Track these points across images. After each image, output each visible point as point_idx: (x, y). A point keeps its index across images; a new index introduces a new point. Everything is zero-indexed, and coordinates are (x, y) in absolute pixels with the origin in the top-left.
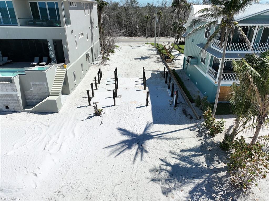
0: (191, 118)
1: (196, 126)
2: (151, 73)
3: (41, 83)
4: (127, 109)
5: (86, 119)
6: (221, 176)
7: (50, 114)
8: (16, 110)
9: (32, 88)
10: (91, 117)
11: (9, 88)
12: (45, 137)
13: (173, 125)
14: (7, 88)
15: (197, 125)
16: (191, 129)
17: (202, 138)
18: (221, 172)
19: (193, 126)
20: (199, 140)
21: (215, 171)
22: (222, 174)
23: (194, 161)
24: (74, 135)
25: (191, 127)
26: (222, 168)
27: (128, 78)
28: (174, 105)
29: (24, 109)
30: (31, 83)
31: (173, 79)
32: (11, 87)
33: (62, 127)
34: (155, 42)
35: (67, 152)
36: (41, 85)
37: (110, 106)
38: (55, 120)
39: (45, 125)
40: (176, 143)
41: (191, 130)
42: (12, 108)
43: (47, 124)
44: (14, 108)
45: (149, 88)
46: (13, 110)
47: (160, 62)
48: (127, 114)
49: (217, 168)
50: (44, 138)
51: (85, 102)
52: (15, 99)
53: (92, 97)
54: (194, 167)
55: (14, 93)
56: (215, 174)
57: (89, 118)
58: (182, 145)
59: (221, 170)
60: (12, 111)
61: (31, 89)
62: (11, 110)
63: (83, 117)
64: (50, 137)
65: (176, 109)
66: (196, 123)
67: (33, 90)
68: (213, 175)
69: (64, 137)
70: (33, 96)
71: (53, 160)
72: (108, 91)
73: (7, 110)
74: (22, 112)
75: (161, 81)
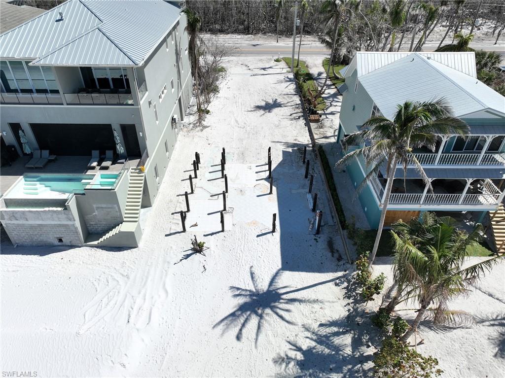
0: (340, 259)
1: (344, 276)
2: (283, 151)
3: (110, 206)
4: (242, 238)
5: (181, 260)
6: (368, 368)
7: (125, 251)
8: (74, 244)
9: (96, 211)
10: (188, 256)
11: (64, 216)
12: (125, 299)
13: (310, 273)
14: (60, 216)
15: (346, 275)
16: (337, 282)
17: (351, 301)
18: (369, 362)
19: (340, 277)
20: (345, 305)
21: (361, 360)
22: (369, 365)
23: (335, 343)
24: (167, 292)
25: (337, 278)
26: (371, 355)
27: (243, 163)
28: (315, 232)
29: (86, 242)
30: (95, 206)
31: (319, 165)
32: (66, 216)
33: (147, 278)
34: (293, 56)
35: (160, 325)
36: (109, 208)
37: (216, 233)
38: (135, 263)
39: (123, 275)
40: (313, 310)
41: (337, 285)
42: (68, 241)
43: (124, 271)
44: (70, 242)
45: (277, 189)
46: (70, 245)
47: (299, 118)
48: (242, 250)
49: (364, 355)
50: (124, 301)
51: (176, 223)
52: (72, 231)
53: (187, 212)
54: (333, 353)
55: (70, 223)
56: (360, 365)
57: (186, 259)
58: (321, 314)
59: (368, 358)
60: (68, 246)
61: (94, 214)
62: (67, 244)
63: (176, 255)
64: (133, 299)
65: (318, 239)
66: (346, 271)
67: (98, 215)
68: (356, 367)
69: (152, 298)
70: (97, 222)
71: (143, 340)
72: (211, 196)
73: (60, 244)
74: (83, 246)
75: (298, 172)
